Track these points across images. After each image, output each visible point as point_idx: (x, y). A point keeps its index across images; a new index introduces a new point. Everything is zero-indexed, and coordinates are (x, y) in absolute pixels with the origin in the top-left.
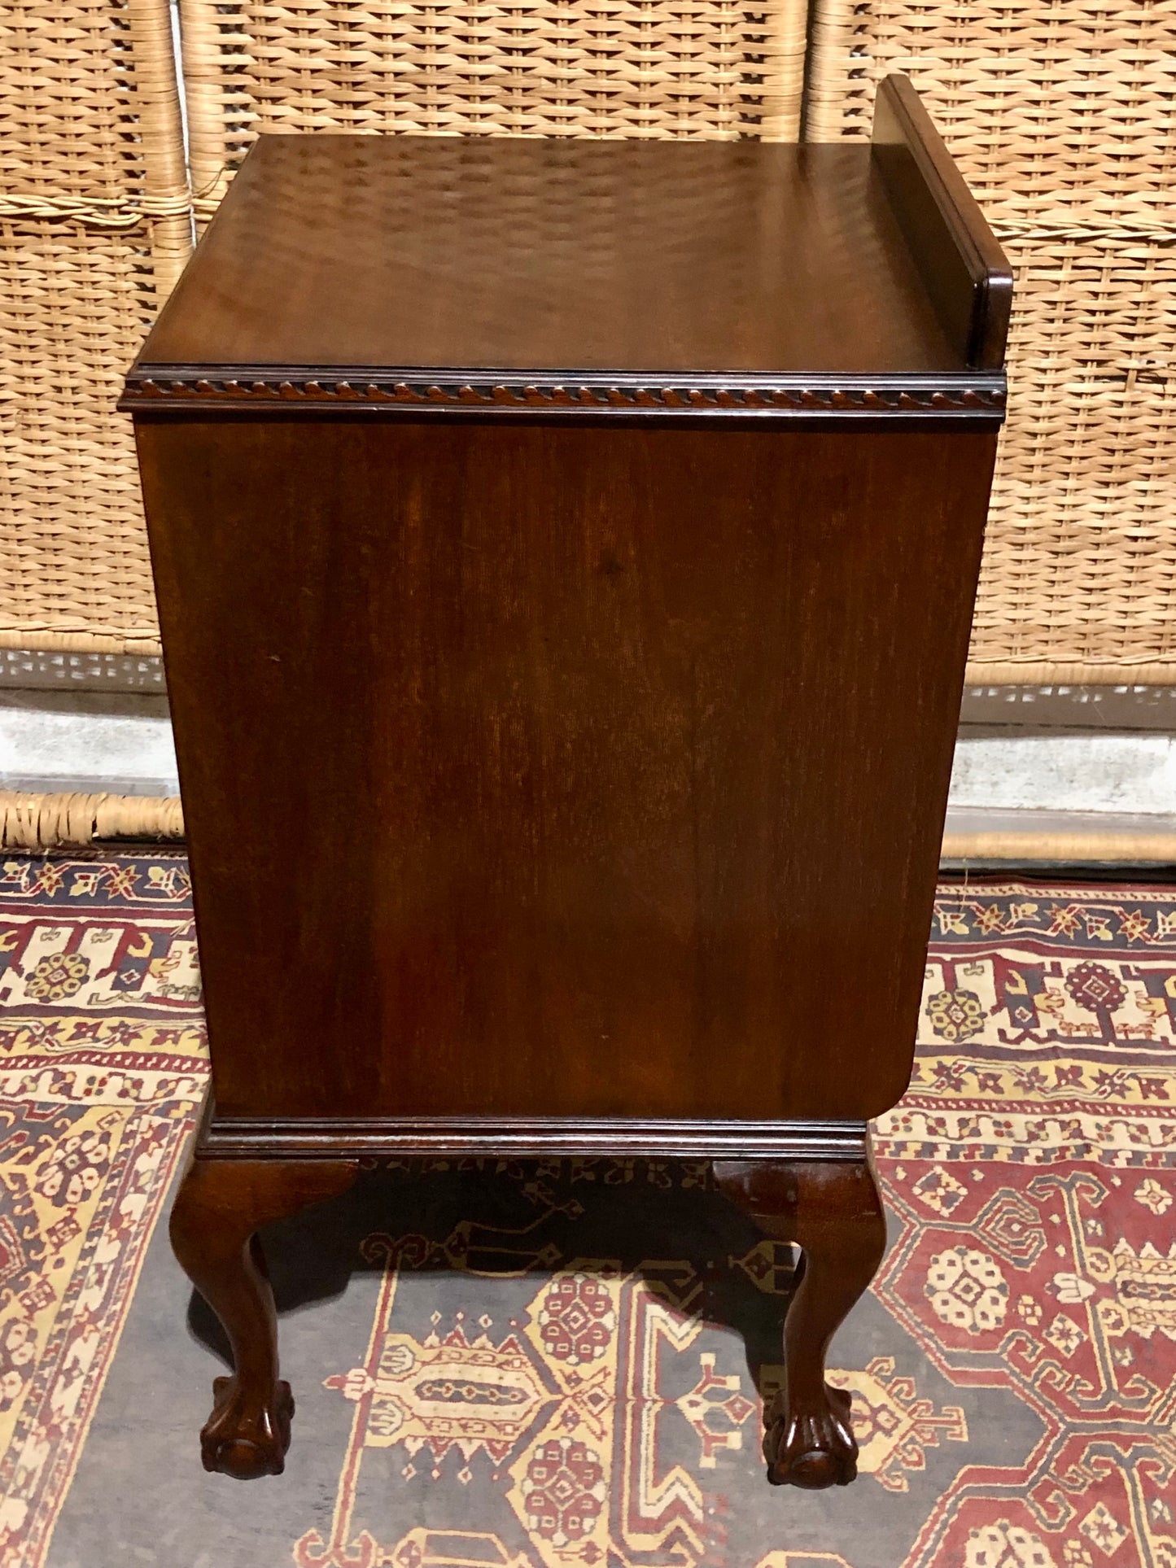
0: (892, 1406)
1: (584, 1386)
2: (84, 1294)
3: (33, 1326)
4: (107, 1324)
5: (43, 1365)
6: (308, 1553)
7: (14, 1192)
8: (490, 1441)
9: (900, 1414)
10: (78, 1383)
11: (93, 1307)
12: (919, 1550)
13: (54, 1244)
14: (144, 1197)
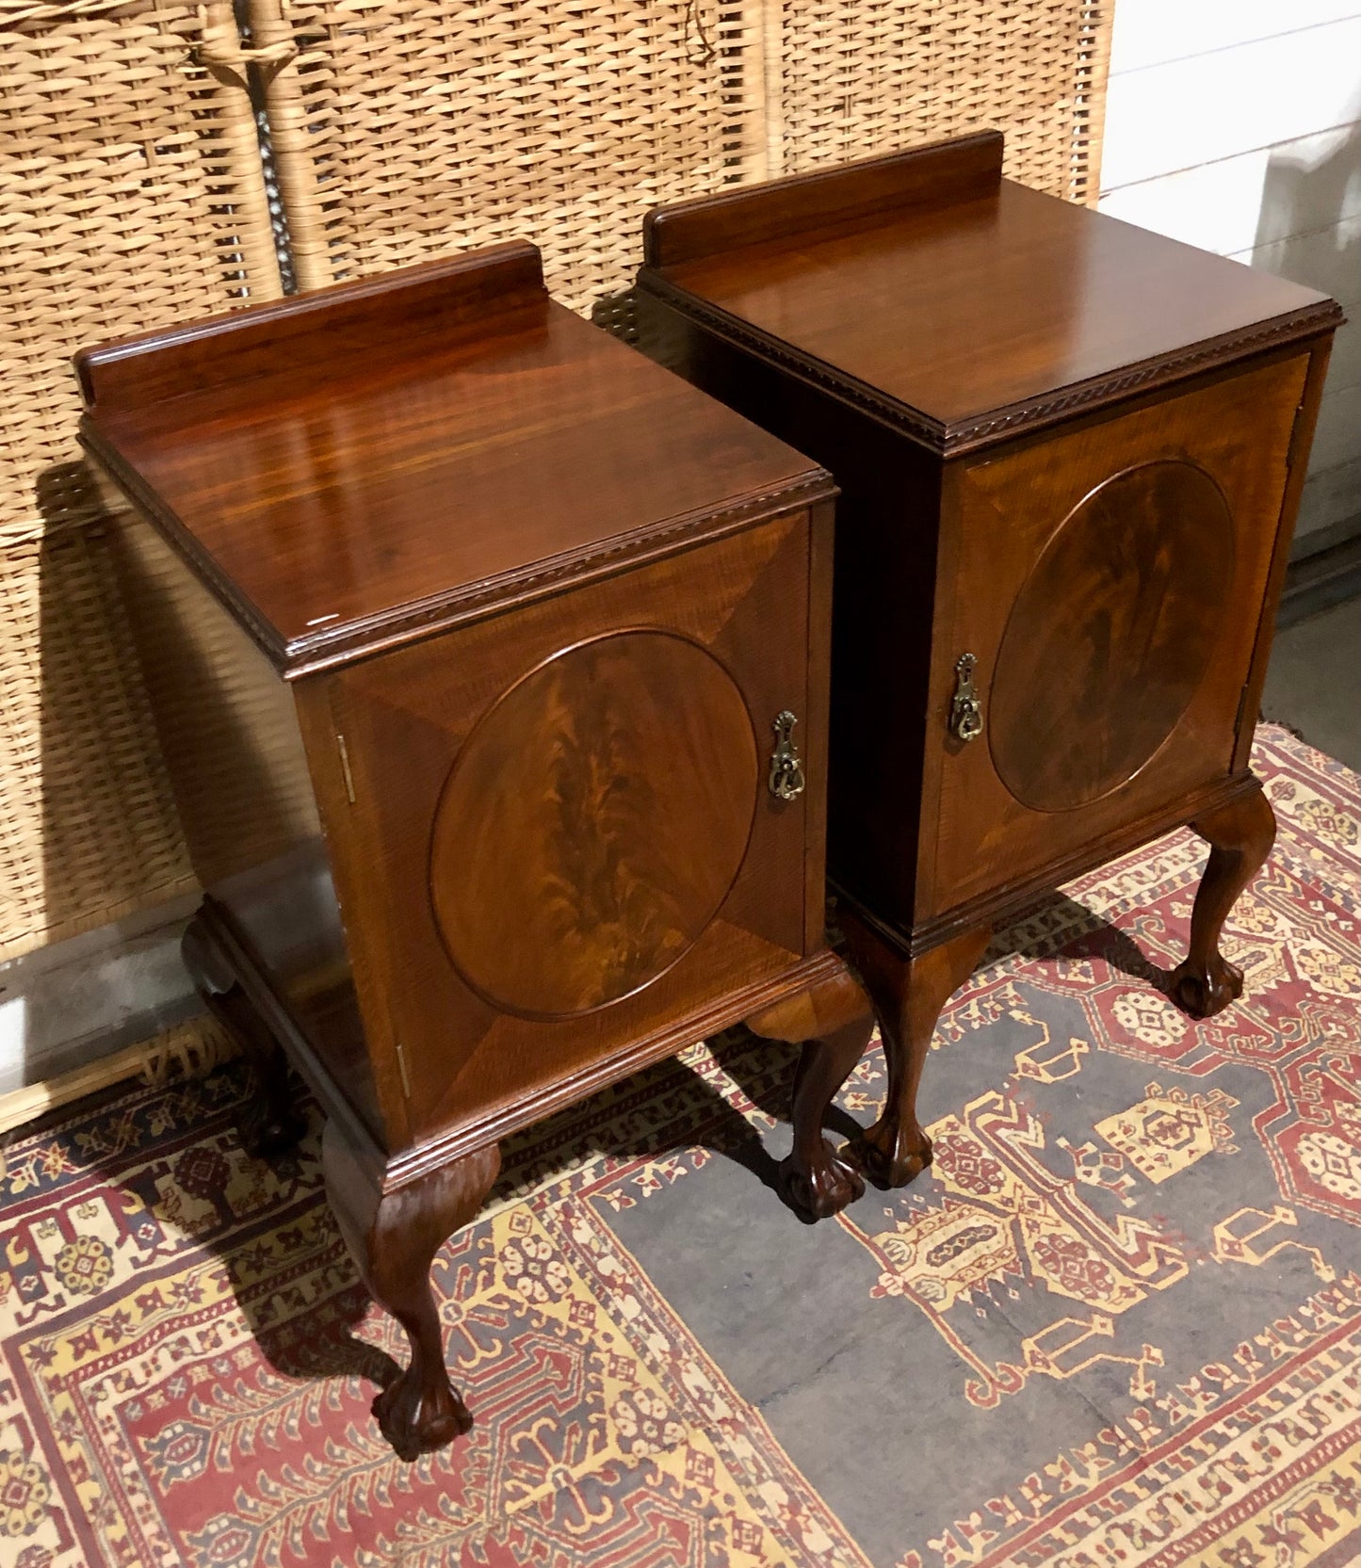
0: (1182, 1109)
1: (1017, 1201)
2: (649, 1344)
3: (644, 1387)
4: (690, 1353)
5: (680, 1406)
6: (980, 1397)
7: (510, 1311)
8: (1004, 1266)
9: (1192, 1111)
10: (716, 1399)
11: (666, 1347)
12: (1281, 1179)
13: (585, 1325)
14: (610, 1258)
